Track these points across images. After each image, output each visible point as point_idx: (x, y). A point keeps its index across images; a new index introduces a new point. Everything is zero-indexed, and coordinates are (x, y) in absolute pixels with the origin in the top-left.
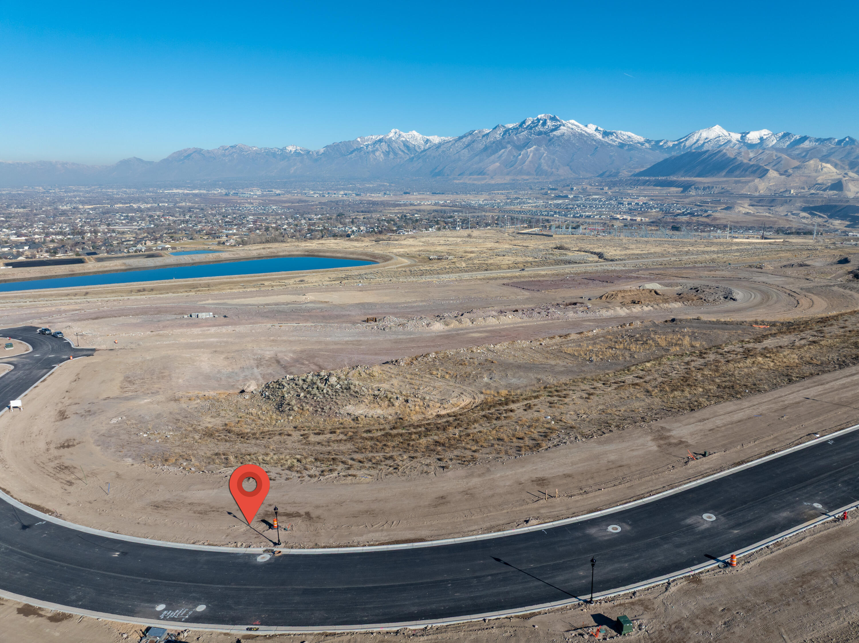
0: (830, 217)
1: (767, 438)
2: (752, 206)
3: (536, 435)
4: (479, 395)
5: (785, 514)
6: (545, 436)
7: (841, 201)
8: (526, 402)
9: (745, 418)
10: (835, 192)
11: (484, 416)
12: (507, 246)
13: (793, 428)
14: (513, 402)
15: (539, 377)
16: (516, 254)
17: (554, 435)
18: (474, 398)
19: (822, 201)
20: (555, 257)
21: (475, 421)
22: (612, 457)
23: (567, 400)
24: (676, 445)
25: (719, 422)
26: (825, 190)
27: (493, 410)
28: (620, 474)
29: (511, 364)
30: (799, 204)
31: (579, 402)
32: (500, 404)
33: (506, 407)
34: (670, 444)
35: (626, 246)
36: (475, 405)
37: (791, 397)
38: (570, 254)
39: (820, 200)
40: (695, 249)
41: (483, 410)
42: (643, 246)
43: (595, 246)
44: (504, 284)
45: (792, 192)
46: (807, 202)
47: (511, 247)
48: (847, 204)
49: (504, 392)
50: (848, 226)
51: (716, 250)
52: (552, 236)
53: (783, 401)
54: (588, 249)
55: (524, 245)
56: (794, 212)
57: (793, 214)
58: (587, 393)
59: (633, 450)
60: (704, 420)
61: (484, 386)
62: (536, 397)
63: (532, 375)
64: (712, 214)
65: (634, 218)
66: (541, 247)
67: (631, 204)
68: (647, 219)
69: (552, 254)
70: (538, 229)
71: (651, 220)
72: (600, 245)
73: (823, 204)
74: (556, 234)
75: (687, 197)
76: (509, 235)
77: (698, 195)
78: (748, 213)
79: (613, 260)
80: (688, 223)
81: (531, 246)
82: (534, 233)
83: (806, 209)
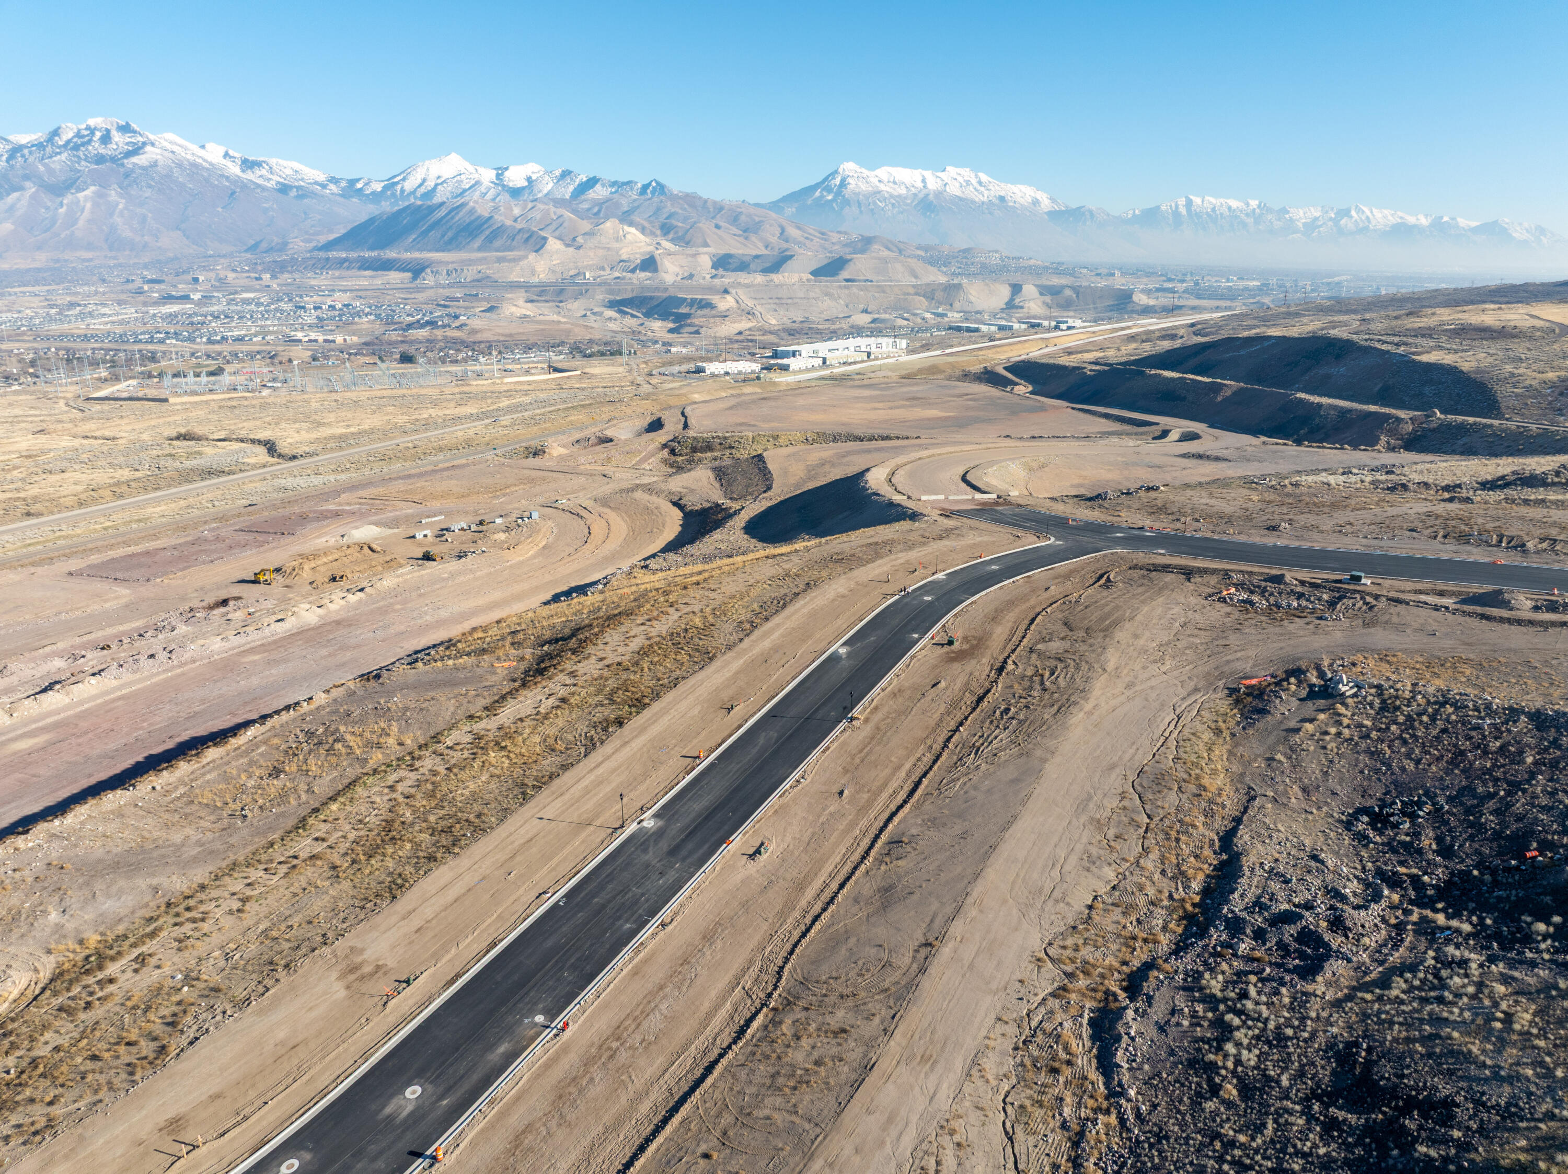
0: (648, 315)
1: (489, 921)
2: (532, 301)
3: (158, 1028)
4: (45, 958)
5: (502, 1049)
6: (172, 1024)
7: (657, 289)
8: (136, 952)
9: (463, 891)
10: (648, 274)
11: (60, 1009)
12: (66, 442)
13: (521, 891)
14: (113, 959)
15: (155, 882)
16: (90, 463)
17: (189, 1019)
18: (36, 970)
19: (632, 290)
20: (178, 464)
21: (45, 1027)
22: (281, 1034)
23: (206, 927)
24: (372, 975)
25: (428, 911)
26: (633, 271)
27: (76, 990)
28: (295, 1061)
29: (99, 861)
30: (601, 297)
31: (228, 922)
32: (88, 972)
33: (100, 976)
34: (362, 978)
35: (318, 418)
36: (40, 985)
37: (522, 831)
38: (209, 450)
39: (629, 287)
40: (440, 413)
41: (56, 994)
42: (350, 415)
43: (258, 423)
44: (71, 574)
45: (588, 276)
46: (611, 292)
47: (77, 443)
48: (665, 295)
49: (93, 939)
50: (671, 331)
51: (474, 411)
52: (166, 400)
53: (513, 842)
54: (243, 434)
55: (107, 433)
56: (596, 310)
57: (594, 314)
58: (240, 899)
59: (311, 1009)
60: (410, 913)
61: (54, 933)
62: (153, 934)
63: (142, 883)
64: (468, 322)
65: (330, 338)
66: (145, 436)
67: (320, 308)
68: (355, 339)
69: (170, 455)
70: (134, 382)
71: (363, 340)
72: (267, 419)
73: (634, 294)
74: (176, 394)
75: (419, 290)
76: (67, 405)
77: (438, 286)
78: (526, 316)
79: (294, 457)
80: (429, 341)
81: (123, 434)
82: (125, 395)
83: (612, 305)
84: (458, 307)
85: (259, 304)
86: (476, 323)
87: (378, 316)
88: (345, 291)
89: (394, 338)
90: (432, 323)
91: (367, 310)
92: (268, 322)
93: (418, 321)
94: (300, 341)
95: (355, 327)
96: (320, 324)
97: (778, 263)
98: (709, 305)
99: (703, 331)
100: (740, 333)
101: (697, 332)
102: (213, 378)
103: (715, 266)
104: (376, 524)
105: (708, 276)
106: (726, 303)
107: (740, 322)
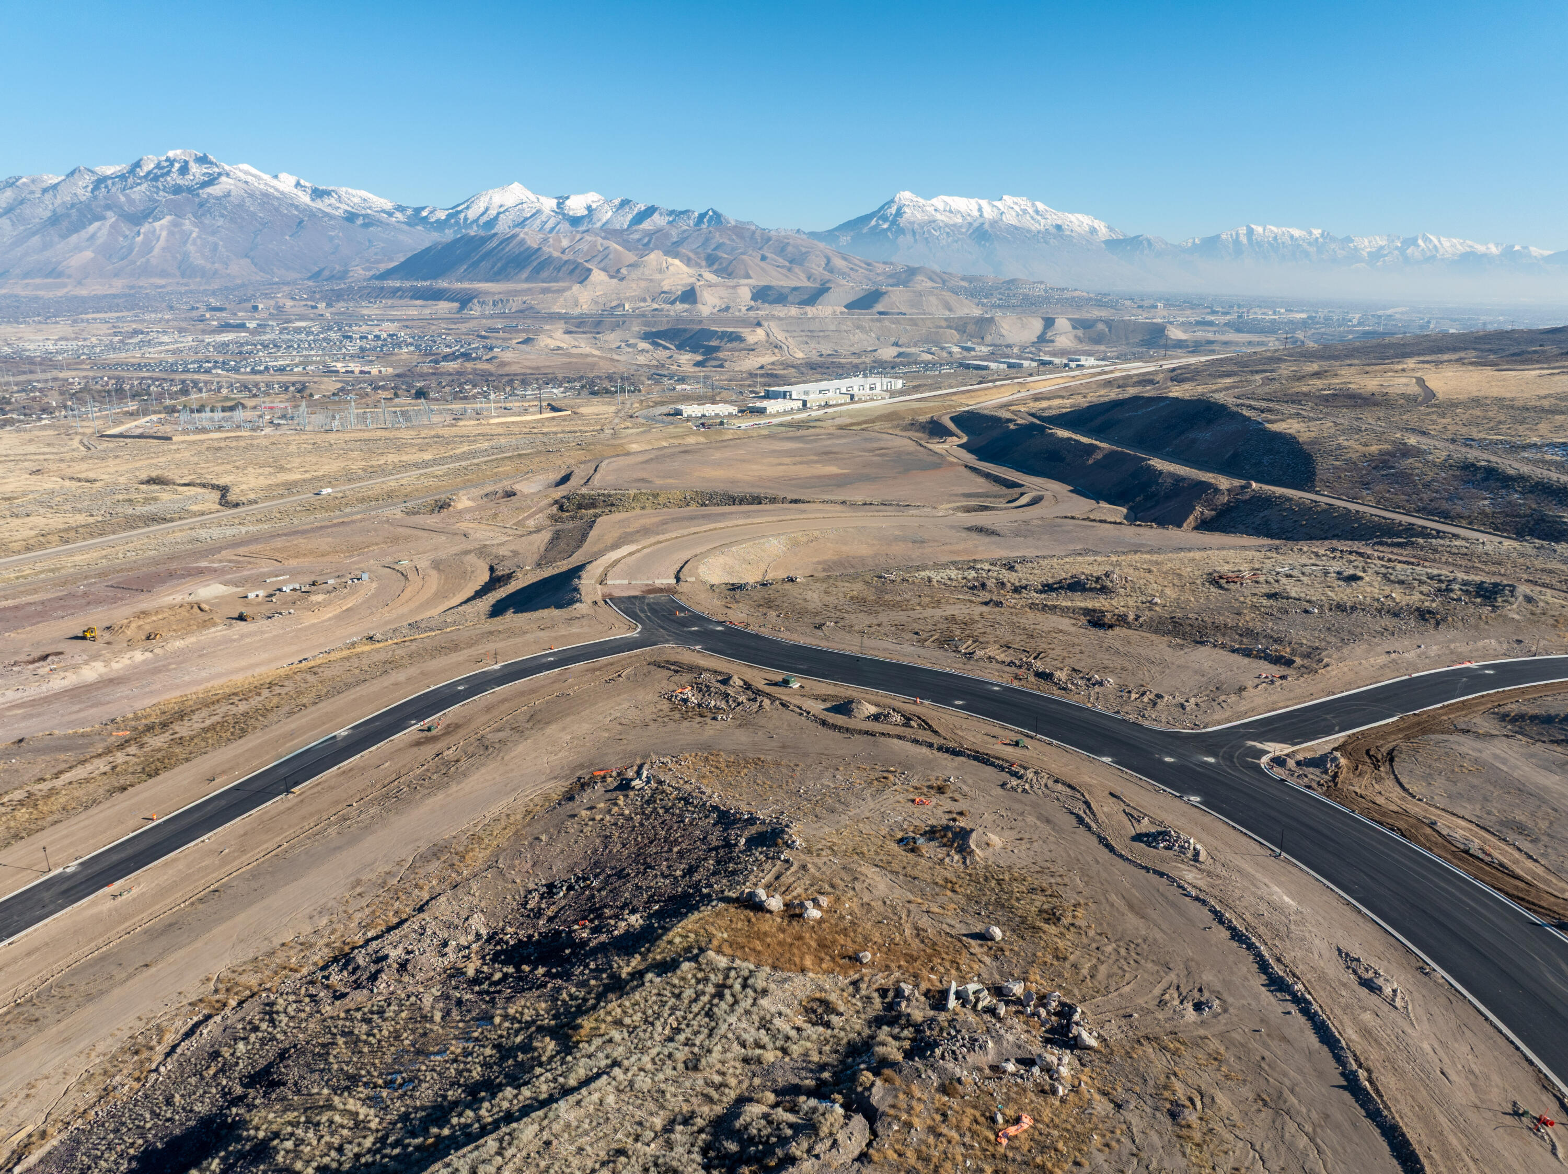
0: (680, 347)
2: (570, 332)
7: (692, 321)
10: (686, 306)
12: (51, 484)
16: (56, 508)
19: (668, 322)
20: (130, 510)
26: (673, 303)
30: (637, 329)
35: (285, 463)
38: (167, 495)
39: (665, 320)
40: (397, 460)
45: (627, 307)
46: (646, 324)
47: (60, 484)
48: (698, 327)
50: (698, 364)
52: (170, 438)
54: (208, 478)
55: (91, 475)
56: (632, 341)
57: (628, 345)
64: (500, 355)
65: (366, 369)
66: (122, 480)
67: (366, 338)
68: (390, 370)
69: (130, 500)
70: (155, 417)
71: (398, 371)
72: (238, 464)
73: (670, 326)
74: (186, 432)
75: (465, 320)
76: (81, 442)
77: (483, 316)
78: (559, 348)
79: (237, 505)
80: (459, 373)
81: (104, 477)
82: (139, 431)
83: (647, 337)
84: (497, 339)
85: (308, 334)
86: (508, 356)
87: (418, 347)
88: (392, 321)
89: (425, 370)
90: (466, 356)
91: (411, 340)
92: (313, 352)
93: (454, 353)
94: (337, 372)
95: (394, 358)
96: (361, 356)
97: (813, 297)
98: (738, 338)
99: (727, 364)
100: (762, 367)
101: (721, 366)
102: (227, 414)
103: (754, 298)
104: (225, 584)
105: (744, 309)
106: (756, 336)
107: (764, 356)
